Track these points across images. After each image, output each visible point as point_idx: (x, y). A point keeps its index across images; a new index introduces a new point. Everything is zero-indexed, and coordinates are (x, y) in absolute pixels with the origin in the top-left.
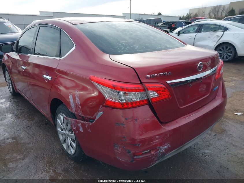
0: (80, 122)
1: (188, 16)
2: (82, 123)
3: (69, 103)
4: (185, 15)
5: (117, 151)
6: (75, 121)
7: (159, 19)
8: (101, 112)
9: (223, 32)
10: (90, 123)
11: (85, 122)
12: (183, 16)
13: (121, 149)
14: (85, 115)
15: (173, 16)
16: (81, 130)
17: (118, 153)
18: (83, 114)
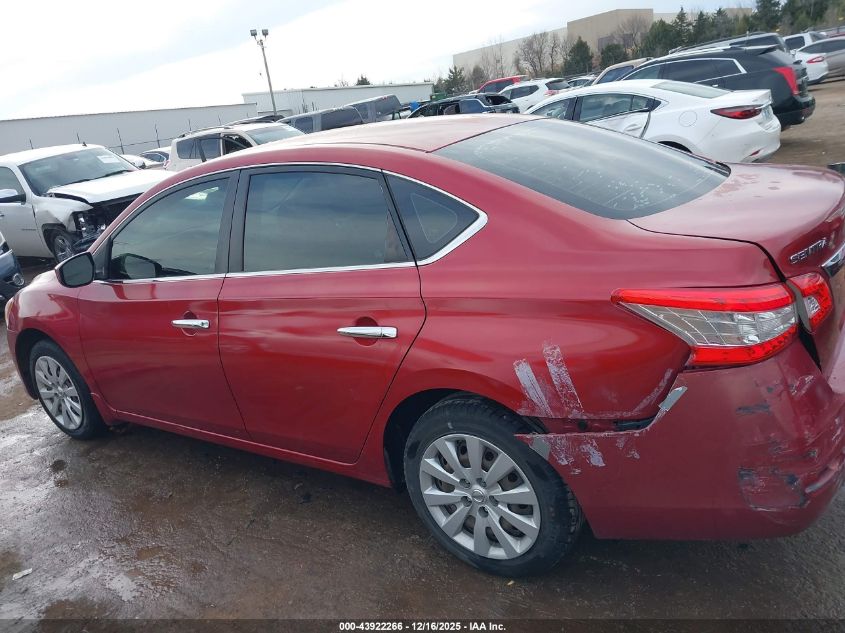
0: (592, 438)
1: (455, 77)
2: (597, 439)
3: (517, 393)
4: (445, 76)
5: (749, 488)
6: (568, 439)
7: (390, 97)
8: (680, 389)
9: (646, 115)
10: (637, 433)
11: (612, 433)
12: (440, 80)
13: (765, 480)
14: (595, 414)
15: (407, 82)
16: (597, 460)
17: (753, 493)
18: (587, 411)
